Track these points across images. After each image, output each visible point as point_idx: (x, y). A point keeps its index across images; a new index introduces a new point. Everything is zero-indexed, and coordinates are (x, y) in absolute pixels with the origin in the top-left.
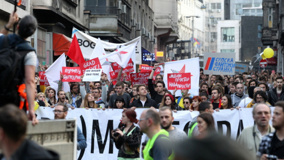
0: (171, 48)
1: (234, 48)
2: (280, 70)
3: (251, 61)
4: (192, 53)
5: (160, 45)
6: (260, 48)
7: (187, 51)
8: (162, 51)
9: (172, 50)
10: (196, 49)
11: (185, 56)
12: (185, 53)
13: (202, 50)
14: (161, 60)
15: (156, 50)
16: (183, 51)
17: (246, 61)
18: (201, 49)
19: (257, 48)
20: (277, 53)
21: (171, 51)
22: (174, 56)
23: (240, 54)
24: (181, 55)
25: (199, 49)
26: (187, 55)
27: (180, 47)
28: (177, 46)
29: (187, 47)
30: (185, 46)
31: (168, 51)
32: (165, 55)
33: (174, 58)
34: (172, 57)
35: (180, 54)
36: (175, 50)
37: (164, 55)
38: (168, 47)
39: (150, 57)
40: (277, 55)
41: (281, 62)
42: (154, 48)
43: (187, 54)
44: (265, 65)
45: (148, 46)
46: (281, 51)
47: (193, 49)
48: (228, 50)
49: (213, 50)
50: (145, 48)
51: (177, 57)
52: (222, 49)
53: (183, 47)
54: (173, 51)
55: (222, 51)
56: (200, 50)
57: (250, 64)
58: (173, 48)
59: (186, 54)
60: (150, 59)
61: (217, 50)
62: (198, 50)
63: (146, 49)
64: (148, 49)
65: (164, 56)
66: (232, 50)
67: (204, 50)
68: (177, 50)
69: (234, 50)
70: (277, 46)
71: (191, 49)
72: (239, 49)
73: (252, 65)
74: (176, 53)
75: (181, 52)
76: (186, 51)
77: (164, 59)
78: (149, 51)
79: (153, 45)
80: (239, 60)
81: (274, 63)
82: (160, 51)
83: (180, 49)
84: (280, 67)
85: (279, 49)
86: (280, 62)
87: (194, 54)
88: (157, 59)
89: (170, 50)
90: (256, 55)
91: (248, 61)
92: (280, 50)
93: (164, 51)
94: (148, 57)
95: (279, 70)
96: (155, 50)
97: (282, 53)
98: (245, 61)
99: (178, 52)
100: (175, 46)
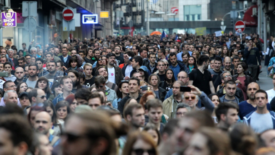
0: (119, 5)
1: (200, 4)
2: (262, 33)
3: (223, 20)
4: (146, 10)
5: (104, 3)
6: (235, 2)
7: (140, 8)
8: (107, 10)
9: (120, 7)
10: (152, 5)
11: (137, 15)
12: (137, 11)
13: (160, 5)
14: (107, 22)
15: (100, 9)
16: (134, 9)
17: (216, 20)
18: (158, 4)
19: (231, 3)
20: (257, 10)
21: (119, 9)
22: (122, 16)
23: (209, 10)
24: (132, 14)
25: (156, 4)
26: (140, 14)
27: (131, 4)
28: (127, 3)
29: (139, 3)
30: (137, 2)
31: (115, 9)
32: (111, 15)
33: (122, 18)
34: (120, 17)
35: (130, 13)
36: (124, 8)
37: (109, 15)
38: (115, 4)
39: (91, 19)
40: (257, 14)
41: (263, 23)
42: (97, 7)
43: (140, 12)
44: (242, 29)
45: (88, 5)
46: (263, 9)
47: (147, 5)
48: (193, 5)
49: (173, 5)
50: (84, 8)
51: (127, 17)
52: (185, 4)
53: (134, 4)
54: (121, 10)
55: (185, 7)
56: (157, 6)
57: (222, 23)
58: (122, 4)
59: (138, 13)
60: (92, 22)
61: (178, 5)
62: (154, 6)
63: (87, 9)
64: (89, 9)
65: (110, 17)
66: (199, 6)
67: (162, 5)
68: (127, 7)
69: (201, 6)
70: (257, 2)
71: (145, 6)
72: (208, 5)
73: (225, 25)
74: (125, 12)
75: (131, 10)
76: (138, 9)
77: (110, 21)
78: (90, 11)
79: (95, 3)
80: (208, 19)
81: (254, 23)
82: (104, 10)
83: (130, 6)
84: (261, 29)
85: (259, 5)
86: (261, 22)
87: (149, 11)
88: (101, 22)
89: (118, 7)
90: (229, 12)
91: (219, 20)
92: (261, 7)
93: (110, 10)
94: (88, 19)
95: (260, 32)
96: (97, 9)
97: (263, 11)
98: (214, 19)
99: (128, 10)
100: (124, 3)
